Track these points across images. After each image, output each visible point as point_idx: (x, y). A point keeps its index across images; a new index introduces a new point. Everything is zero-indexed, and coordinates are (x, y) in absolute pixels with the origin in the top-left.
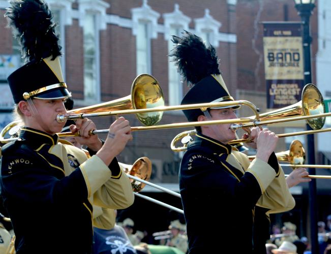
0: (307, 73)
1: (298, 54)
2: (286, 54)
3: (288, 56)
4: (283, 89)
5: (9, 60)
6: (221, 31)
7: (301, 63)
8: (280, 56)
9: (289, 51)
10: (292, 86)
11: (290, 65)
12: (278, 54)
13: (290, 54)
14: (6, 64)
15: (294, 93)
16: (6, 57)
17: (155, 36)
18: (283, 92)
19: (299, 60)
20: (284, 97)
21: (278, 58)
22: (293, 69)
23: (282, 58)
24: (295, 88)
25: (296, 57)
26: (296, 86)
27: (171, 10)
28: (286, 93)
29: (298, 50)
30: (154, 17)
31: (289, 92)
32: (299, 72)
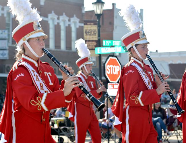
0: (99, 38)
1: (96, 31)
2: (91, 31)
3: (92, 32)
4: (90, 43)
5: (4, 32)
6: (80, 22)
7: (97, 34)
8: (89, 32)
9: (93, 30)
10: (94, 42)
11: (93, 35)
12: (89, 31)
13: (93, 31)
14: (3, 33)
15: (94, 45)
16: (3, 31)
17: (56, 23)
18: (91, 44)
19: (96, 33)
20: (90, 46)
21: (89, 33)
22: (94, 36)
23: (90, 33)
24: (95, 43)
25: (95, 32)
26: (95, 42)
27: (62, 15)
28: (91, 45)
29: (96, 30)
30: (56, 17)
31: (92, 44)
32: (96, 38)
